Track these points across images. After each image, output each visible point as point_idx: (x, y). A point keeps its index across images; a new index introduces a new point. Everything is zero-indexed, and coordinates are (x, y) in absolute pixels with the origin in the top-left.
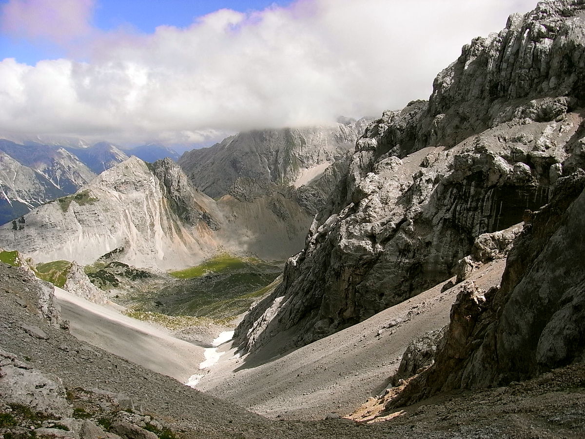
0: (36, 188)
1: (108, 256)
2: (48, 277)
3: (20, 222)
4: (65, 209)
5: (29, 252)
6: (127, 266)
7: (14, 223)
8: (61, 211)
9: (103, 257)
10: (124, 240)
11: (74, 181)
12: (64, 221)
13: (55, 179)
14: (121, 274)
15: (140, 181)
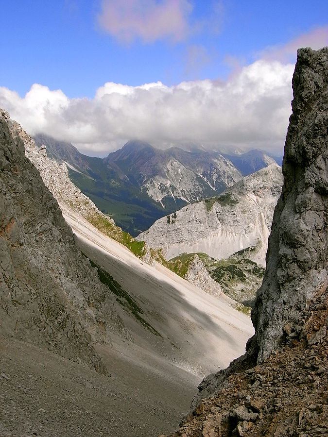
0: (196, 189)
1: (241, 253)
2: (173, 266)
3: (173, 217)
4: (209, 209)
5: (177, 243)
6: (256, 264)
7: (169, 217)
8: (206, 210)
9: (236, 253)
10: (257, 240)
11: (227, 184)
12: (207, 219)
13: (212, 182)
14: (249, 271)
15: (277, 187)
